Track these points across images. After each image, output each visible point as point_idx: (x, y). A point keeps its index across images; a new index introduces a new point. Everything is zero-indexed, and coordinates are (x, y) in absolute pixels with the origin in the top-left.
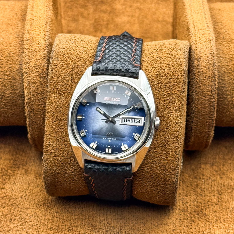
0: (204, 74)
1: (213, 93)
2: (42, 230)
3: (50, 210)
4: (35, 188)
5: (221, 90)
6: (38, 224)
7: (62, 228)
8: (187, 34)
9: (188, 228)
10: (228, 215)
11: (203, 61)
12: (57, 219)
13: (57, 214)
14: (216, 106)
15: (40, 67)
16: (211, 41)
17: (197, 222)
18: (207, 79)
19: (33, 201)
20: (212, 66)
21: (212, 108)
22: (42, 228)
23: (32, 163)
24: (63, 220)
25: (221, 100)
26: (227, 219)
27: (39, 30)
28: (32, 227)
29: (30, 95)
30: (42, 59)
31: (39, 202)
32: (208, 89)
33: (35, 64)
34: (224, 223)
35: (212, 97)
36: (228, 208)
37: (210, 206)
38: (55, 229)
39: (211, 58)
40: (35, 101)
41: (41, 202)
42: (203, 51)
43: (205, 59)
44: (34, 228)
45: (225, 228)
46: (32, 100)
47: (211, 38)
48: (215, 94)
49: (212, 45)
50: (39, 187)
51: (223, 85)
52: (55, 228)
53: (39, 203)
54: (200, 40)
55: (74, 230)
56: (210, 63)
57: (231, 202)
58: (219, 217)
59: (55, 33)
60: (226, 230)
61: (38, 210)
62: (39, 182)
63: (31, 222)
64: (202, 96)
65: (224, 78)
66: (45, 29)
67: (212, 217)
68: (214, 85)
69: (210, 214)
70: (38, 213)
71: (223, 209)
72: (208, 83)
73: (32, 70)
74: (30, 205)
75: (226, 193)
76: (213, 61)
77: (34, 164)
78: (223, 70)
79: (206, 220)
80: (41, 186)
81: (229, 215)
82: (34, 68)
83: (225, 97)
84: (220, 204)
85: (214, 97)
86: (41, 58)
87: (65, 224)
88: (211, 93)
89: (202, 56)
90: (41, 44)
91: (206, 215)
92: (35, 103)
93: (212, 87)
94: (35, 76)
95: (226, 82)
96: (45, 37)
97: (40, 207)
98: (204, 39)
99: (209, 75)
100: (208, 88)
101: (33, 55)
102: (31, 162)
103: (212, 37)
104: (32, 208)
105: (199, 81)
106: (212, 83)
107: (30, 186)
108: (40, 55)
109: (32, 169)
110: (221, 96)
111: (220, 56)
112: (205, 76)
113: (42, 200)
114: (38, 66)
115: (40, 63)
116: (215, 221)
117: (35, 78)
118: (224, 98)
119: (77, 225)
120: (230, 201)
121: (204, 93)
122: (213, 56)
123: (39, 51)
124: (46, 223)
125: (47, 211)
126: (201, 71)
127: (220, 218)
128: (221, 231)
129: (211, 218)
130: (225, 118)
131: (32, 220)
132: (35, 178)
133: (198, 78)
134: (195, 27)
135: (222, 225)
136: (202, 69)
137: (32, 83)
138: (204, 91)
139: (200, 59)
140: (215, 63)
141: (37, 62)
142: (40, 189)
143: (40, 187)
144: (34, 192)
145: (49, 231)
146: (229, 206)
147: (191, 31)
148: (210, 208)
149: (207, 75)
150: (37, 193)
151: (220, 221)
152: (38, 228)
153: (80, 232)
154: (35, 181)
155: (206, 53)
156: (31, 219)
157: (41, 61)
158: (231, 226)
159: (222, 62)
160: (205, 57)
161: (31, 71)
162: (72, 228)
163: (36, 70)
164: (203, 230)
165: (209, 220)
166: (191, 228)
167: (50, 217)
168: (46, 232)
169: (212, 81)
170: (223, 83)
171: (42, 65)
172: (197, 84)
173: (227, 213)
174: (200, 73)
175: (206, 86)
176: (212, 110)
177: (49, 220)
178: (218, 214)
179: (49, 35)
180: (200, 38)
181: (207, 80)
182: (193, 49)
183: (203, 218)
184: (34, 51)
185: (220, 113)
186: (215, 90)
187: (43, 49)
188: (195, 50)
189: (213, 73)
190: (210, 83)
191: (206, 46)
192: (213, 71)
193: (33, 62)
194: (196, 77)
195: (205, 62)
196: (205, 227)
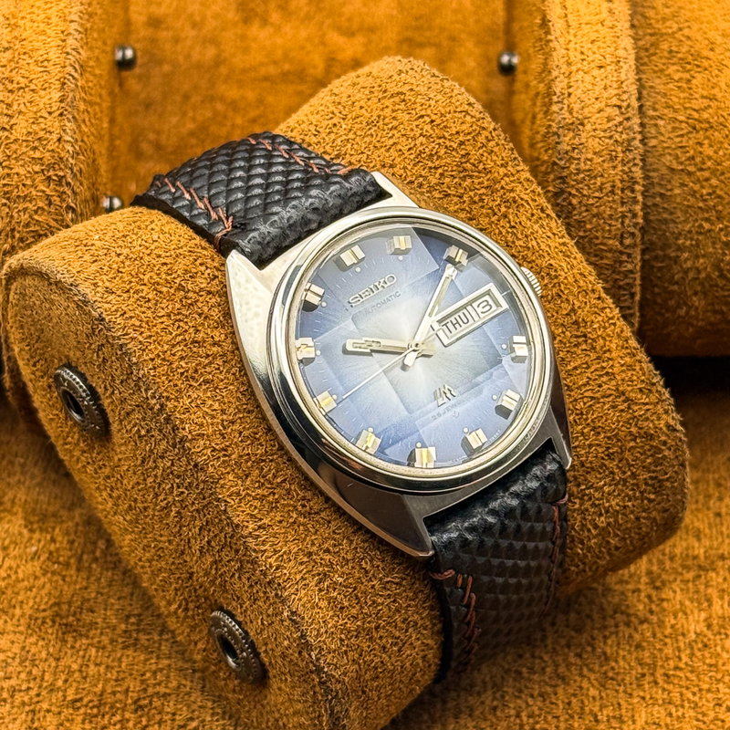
0: (595, 177)
1: (628, 242)
2: (45, 706)
3: (74, 637)
4: (26, 561)
5: (659, 233)
6: (31, 685)
7: (116, 702)
8: (541, 40)
9: (544, 700)
10: (680, 658)
11: (592, 133)
12: (99, 671)
13: (97, 652)
14: (637, 289)
15: (45, 143)
16: (621, 64)
17: (575, 681)
18: (607, 195)
19: (18, 607)
20: (623, 152)
21: (624, 295)
22: (47, 700)
23: (17, 478)
24: (118, 672)
25: (660, 265)
26: (678, 673)
27: (42, 16)
28: (12, 696)
29: (10, 240)
30: (54, 115)
31: (37, 609)
32: (610, 231)
33: (29, 133)
34: (666, 686)
35: (624, 258)
36: (683, 635)
37: (622, 627)
38: (91, 705)
39: (621, 123)
41: (44, 610)
42: (594, 100)
43: (600, 126)
44: (17, 702)
45: (670, 703)
47: (621, 53)
48: (635, 245)
49: (623, 77)
50: (39, 558)
51: (665, 216)
52: (91, 701)
53: (38, 615)
54: (583, 60)
55: (155, 708)
56: (616, 141)
57: (692, 612)
58: (649, 665)
59: (101, 26)
60: (673, 710)
61: (33, 639)
62: (39, 541)
63: (10, 678)
65: (668, 190)
66: (66, 11)
67: (627, 667)
68: (629, 215)
69: (621, 653)
70: (33, 650)
71: (666, 637)
72: (611, 207)
73: (19, 152)
74: (6, 622)
75: (678, 582)
76: (627, 134)
77: (22, 479)
78: (668, 164)
79: (605, 673)
80: (47, 555)
81: (685, 659)
82: (27, 146)
83: (673, 254)
84: (654, 619)
85: (629, 255)
86: (50, 113)
87: (124, 688)
88: (621, 243)
89: (589, 115)
90: (51, 63)
91: (607, 659)
93: (623, 223)
94: (28, 175)
95: (675, 205)
96: (64, 41)
97: (40, 630)
98: (598, 56)
99: (613, 181)
100: (610, 225)
101: (21, 102)
102: (15, 474)
104: (15, 632)
105: (580, 202)
106: (624, 209)
107: (8, 555)
108: (48, 102)
109: (15, 497)
110: (660, 253)
111: (657, 113)
112: (599, 184)
113: (47, 603)
114: (39, 139)
115: (45, 129)
116: (637, 679)
117: (28, 182)
118: (670, 258)
119: (168, 691)
120: (689, 612)
121: (596, 245)
122: (627, 116)
123: (45, 89)
124: (60, 683)
125: (64, 641)
126: (587, 167)
127: (655, 670)
128: (655, 713)
129: (625, 669)
130: (673, 328)
131: (11, 673)
132: (26, 526)
133: (574, 192)
134: (569, 16)
135: (660, 692)
136: (591, 160)
137: (19, 197)
138: (597, 238)
139: (580, 127)
140: (634, 139)
141: (34, 127)
142: (44, 567)
143: (42, 559)
144: (21, 575)
145: (71, 711)
146: (686, 626)
147: (552, 28)
148: (621, 634)
149: (604, 180)
150: (31, 580)
151: (652, 679)
152: (31, 699)
153: (174, 714)
154: (25, 540)
155: (602, 105)
156: (10, 669)
157: (49, 124)
158: (690, 696)
159: (662, 135)
160: (599, 121)
161: (14, 156)
162: (147, 701)
163: (32, 152)
164: (596, 709)
165: (618, 674)
166: (552, 703)
167: (75, 662)
168: (60, 713)
169: (623, 203)
170: (664, 208)
171: (55, 137)
172: (571, 213)
173: (679, 651)
174: (582, 175)
175: (603, 218)
176: (625, 300)
177: (71, 673)
178: (647, 654)
179: (80, 32)
181: (606, 198)
182: (558, 91)
183: (597, 668)
184: (27, 86)
185: (657, 308)
186: (633, 234)
187: (58, 82)
188: (566, 95)
189: (626, 173)
190: (616, 209)
191: (603, 83)
192: (626, 168)
193: (21, 127)
194: (569, 190)
195: (600, 138)
196: (601, 698)
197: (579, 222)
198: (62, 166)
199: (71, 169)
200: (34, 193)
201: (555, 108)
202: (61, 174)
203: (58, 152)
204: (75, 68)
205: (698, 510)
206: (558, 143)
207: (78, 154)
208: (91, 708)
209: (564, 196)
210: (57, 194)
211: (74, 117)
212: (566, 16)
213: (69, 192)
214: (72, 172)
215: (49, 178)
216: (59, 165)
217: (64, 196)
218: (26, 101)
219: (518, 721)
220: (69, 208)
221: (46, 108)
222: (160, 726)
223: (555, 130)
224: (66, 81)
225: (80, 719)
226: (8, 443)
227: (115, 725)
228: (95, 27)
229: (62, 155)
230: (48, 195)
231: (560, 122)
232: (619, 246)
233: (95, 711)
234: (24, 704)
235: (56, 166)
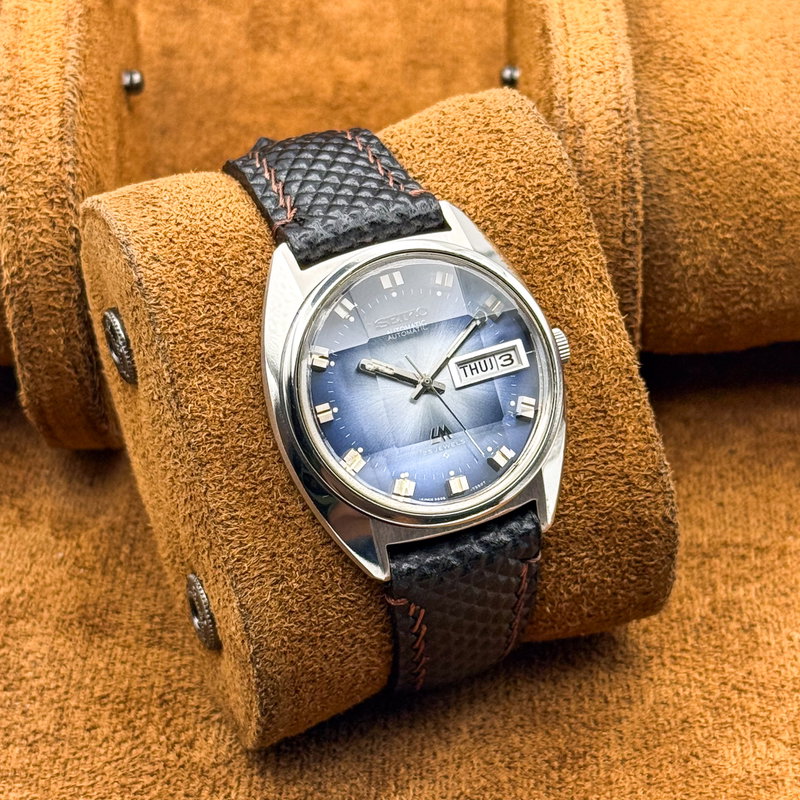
0: (597, 178)
1: (629, 240)
2: (73, 703)
3: (100, 637)
4: (53, 567)
5: (658, 232)
6: (60, 684)
7: (142, 697)
8: (541, 48)
9: (556, 684)
10: (686, 641)
11: (593, 136)
12: (125, 669)
13: (123, 650)
14: (640, 287)
15: (46, 167)
16: (620, 69)
18: (608, 195)
19: (46, 611)
20: (624, 154)
21: (627, 292)
22: (75, 697)
23: (43, 489)
24: (143, 669)
25: (659, 263)
26: (684, 654)
27: (42, 45)
28: (41, 695)
29: (17, 262)
30: (54, 140)
31: (65, 612)
32: (612, 230)
33: (31, 158)
34: (673, 667)
35: (626, 256)
36: (689, 618)
38: (117, 700)
39: (620, 126)
40: (35, 279)
41: (71, 613)
42: (594, 104)
43: (601, 129)
44: (47, 699)
45: (676, 683)
46: (24, 278)
47: (619, 59)
48: (636, 244)
49: (621, 82)
50: (65, 563)
51: (664, 215)
52: (117, 697)
53: (65, 617)
54: (583, 66)
55: (180, 702)
56: (616, 143)
57: (697, 597)
58: (656, 648)
59: (103, 52)
60: (681, 690)
61: (61, 640)
62: (66, 547)
65: (665, 191)
66: (65, 39)
68: (630, 214)
70: (61, 650)
71: (672, 621)
72: (612, 207)
73: (22, 177)
74: (34, 625)
75: (683, 569)
76: (627, 136)
77: (48, 489)
78: (664, 166)
79: (614, 657)
80: (73, 560)
81: (691, 641)
82: (29, 171)
83: (672, 253)
85: (631, 253)
86: (50, 138)
87: (150, 684)
88: (623, 241)
89: (590, 119)
90: (51, 89)
91: (615, 643)
92: (36, 287)
93: (624, 222)
94: (31, 199)
95: (672, 205)
96: (62, 67)
97: (68, 631)
98: (597, 62)
99: (614, 182)
100: (612, 225)
101: (22, 128)
102: (41, 486)
103: (623, 55)
104: (43, 634)
106: (625, 208)
107: (35, 561)
108: (48, 128)
109: (42, 506)
110: (660, 252)
111: (653, 118)
112: (600, 184)
113: (73, 606)
114: (41, 163)
115: (46, 154)
116: (645, 661)
117: (32, 206)
118: (670, 257)
119: (192, 686)
120: (694, 597)
122: (626, 119)
123: (45, 115)
124: (87, 681)
125: (91, 641)
126: (589, 169)
127: (662, 653)
128: (662, 693)
129: (633, 652)
130: (675, 325)
131: (40, 673)
132: (53, 534)
134: (568, 25)
135: (667, 673)
136: (591, 162)
137: (23, 220)
139: (581, 130)
140: (633, 140)
141: (36, 152)
142: (70, 571)
143: (68, 564)
144: (48, 580)
145: (98, 707)
146: (691, 611)
147: (552, 37)
149: (605, 181)
150: (59, 585)
152: (60, 696)
153: (198, 707)
154: (52, 547)
155: (602, 109)
156: (39, 669)
157: (49, 149)
158: (697, 676)
159: (658, 137)
160: (599, 124)
161: (18, 181)
162: (171, 696)
163: (34, 177)
164: (606, 691)
165: (626, 657)
166: (563, 687)
167: (102, 660)
168: (87, 709)
169: (624, 203)
170: (662, 208)
171: (56, 161)
173: (685, 634)
174: (584, 177)
175: (605, 218)
176: (628, 297)
177: (97, 671)
178: (654, 637)
179: (78, 59)
180: (582, 60)
181: (607, 198)
182: (559, 95)
184: (27, 113)
185: (658, 307)
186: (634, 233)
187: (57, 108)
188: (567, 100)
189: (626, 174)
190: (617, 209)
191: (603, 88)
192: (626, 169)
193: (23, 153)
195: (600, 141)
196: (611, 680)
198: (64, 189)
200: (38, 216)
201: (556, 112)
202: (64, 196)
203: (60, 176)
204: (73, 94)
205: (701, 500)
207: (79, 176)
208: (118, 704)
210: (60, 216)
211: (74, 141)
212: (565, 25)
213: (72, 214)
214: (74, 194)
215: (52, 201)
216: (61, 188)
217: (67, 218)
218: (27, 127)
219: (530, 705)
220: (72, 229)
221: (46, 134)
222: (185, 718)
224: (65, 106)
225: (107, 714)
226: (34, 456)
227: (141, 719)
228: (96, 53)
229: (64, 178)
230: (52, 218)
231: (562, 125)
232: (621, 245)
233: (122, 706)
234: (52, 701)
235: (58, 189)
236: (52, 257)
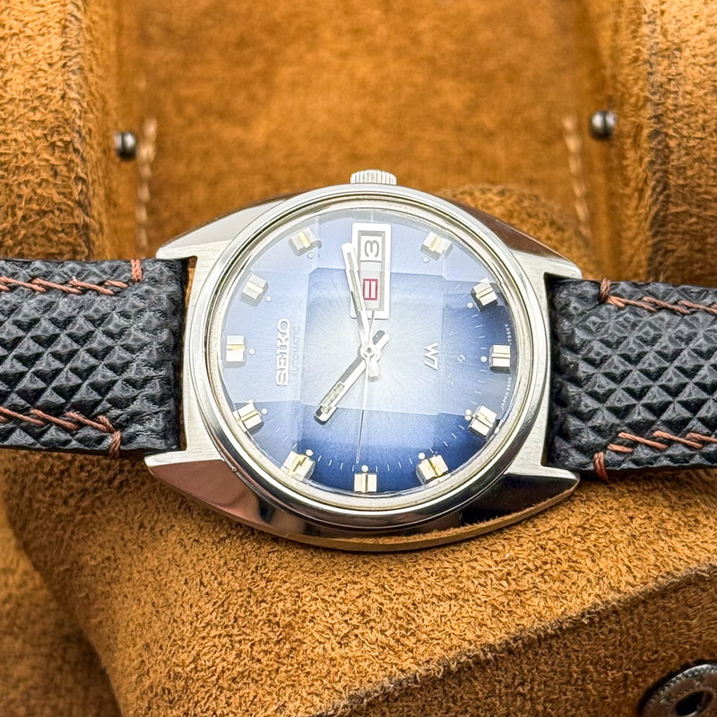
0: (697, 114)
11: (692, 60)
15: (46, 101)
18: (711, 135)
29: (10, 218)
30: (55, 67)
33: (27, 91)
40: (31, 240)
42: (692, 18)
43: (701, 51)
46: (20, 237)
64: (690, 204)
73: (16, 114)
82: (25, 107)
89: (688, 38)
92: (34, 248)
94: (28, 142)
101: (16, 51)
105: (679, 145)
112: (701, 121)
114: (40, 97)
117: (28, 150)
121: (698, 194)
123: (43, 35)
126: (686, 102)
133: (671, 132)
136: (690, 94)
137: (18, 168)
139: (677, 53)
141: (33, 82)
149: (707, 117)
155: (703, 24)
157: (50, 78)
160: (699, 45)
161: (11, 119)
163: (31, 114)
171: (58, 93)
172: (668, 157)
174: (680, 112)
175: (708, 163)
181: (709, 138)
182: (648, 8)
184: (21, 32)
187: (58, 25)
188: (659, 14)
193: (17, 83)
194: (665, 130)
195: (701, 66)
197: (678, 168)
198: (68, 130)
199: (79, 133)
200: (36, 162)
201: (645, 30)
202: (67, 138)
203: (63, 112)
204: (77, 6)
206: (650, 74)
207: (86, 113)
209: (660, 138)
210: (63, 162)
213: (77, 160)
214: (80, 136)
215: (53, 145)
216: (64, 128)
217: (72, 165)
218: (21, 51)
220: (78, 179)
221: (45, 59)
223: (646, 57)
224: (67, 23)
229: (68, 117)
230: (53, 165)
231: (652, 47)
235: (61, 130)
236: (53, 213)
